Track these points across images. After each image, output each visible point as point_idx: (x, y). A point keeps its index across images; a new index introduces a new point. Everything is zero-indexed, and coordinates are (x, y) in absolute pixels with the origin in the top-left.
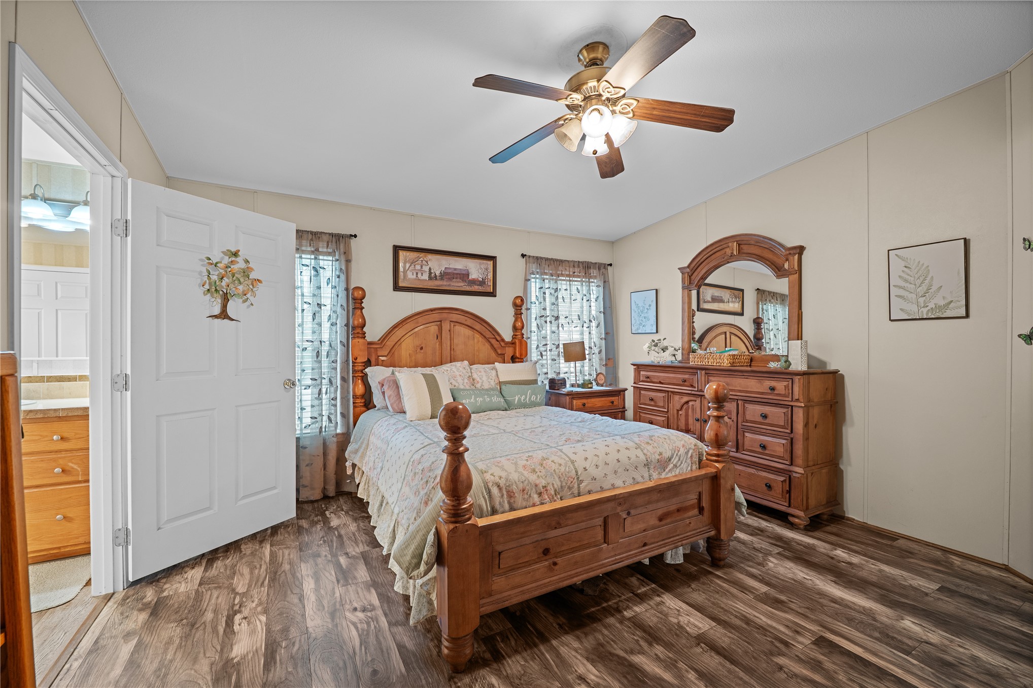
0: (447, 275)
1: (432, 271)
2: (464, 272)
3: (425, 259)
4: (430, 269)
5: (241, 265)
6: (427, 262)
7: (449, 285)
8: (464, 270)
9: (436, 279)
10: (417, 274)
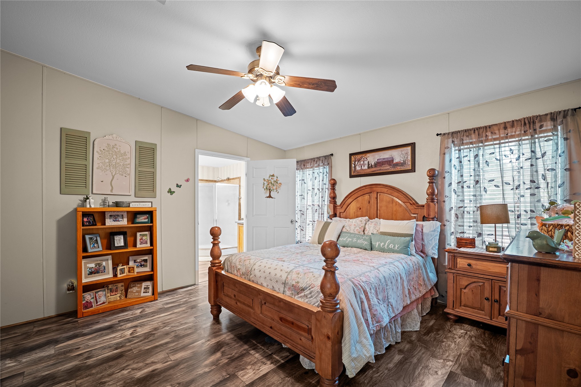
0: (379, 164)
1: (370, 163)
2: (390, 159)
3: (366, 157)
4: (368, 162)
5: (275, 178)
6: (367, 158)
7: (380, 170)
8: (390, 158)
9: (372, 167)
10: (361, 166)
